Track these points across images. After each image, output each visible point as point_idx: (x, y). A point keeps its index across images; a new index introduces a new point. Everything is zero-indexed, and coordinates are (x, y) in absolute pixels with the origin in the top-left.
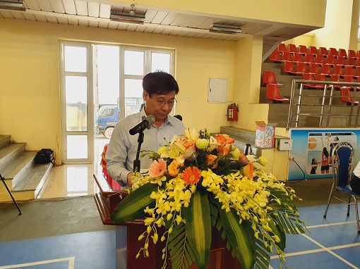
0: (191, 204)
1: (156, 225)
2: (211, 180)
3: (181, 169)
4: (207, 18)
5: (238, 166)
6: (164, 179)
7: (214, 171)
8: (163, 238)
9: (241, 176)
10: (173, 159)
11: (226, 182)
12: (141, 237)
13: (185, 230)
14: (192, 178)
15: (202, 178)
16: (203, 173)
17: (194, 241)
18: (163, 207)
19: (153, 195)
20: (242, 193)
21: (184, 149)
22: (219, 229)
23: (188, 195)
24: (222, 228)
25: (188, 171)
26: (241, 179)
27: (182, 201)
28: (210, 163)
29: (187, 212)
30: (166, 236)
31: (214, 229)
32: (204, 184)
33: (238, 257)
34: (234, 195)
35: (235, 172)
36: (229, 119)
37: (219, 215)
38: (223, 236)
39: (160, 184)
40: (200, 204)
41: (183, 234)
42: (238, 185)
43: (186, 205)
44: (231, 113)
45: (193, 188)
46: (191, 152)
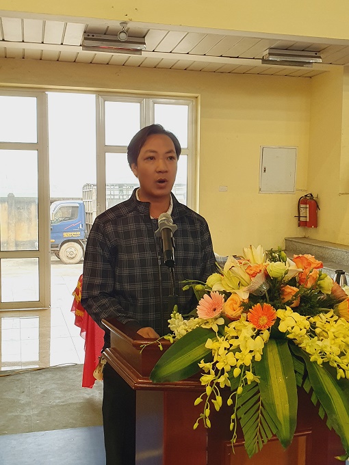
0: (264, 356)
1: (218, 384)
2: (292, 322)
3: (246, 307)
4: (257, 40)
5: (330, 303)
6: (221, 321)
7: (295, 310)
8: (230, 402)
9: (336, 318)
10: (230, 294)
11: (313, 326)
12: (198, 401)
13: (258, 392)
14: (263, 320)
15: (278, 320)
16: (280, 313)
17: (273, 405)
18: (225, 360)
19: (210, 344)
20: (339, 341)
21: (247, 277)
22: (307, 389)
23: (259, 343)
24: (312, 390)
25: (256, 310)
26: (336, 321)
27: (251, 351)
28: (288, 298)
29: (260, 367)
30: (234, 398)
31: (300, 390)
32: (282, 328)
33: (336, 428)
34: (327, 342)
35: (326, 312)
36: (302, 224)
37: (306, 371)
38: (314, 399)
39: (216, 329)
40: (277, 357)
41: (256, 398)
42: (333, 330)
43: (258, 358)
44: (305, 212)
45: (266, 334)
46: (259, 283)
